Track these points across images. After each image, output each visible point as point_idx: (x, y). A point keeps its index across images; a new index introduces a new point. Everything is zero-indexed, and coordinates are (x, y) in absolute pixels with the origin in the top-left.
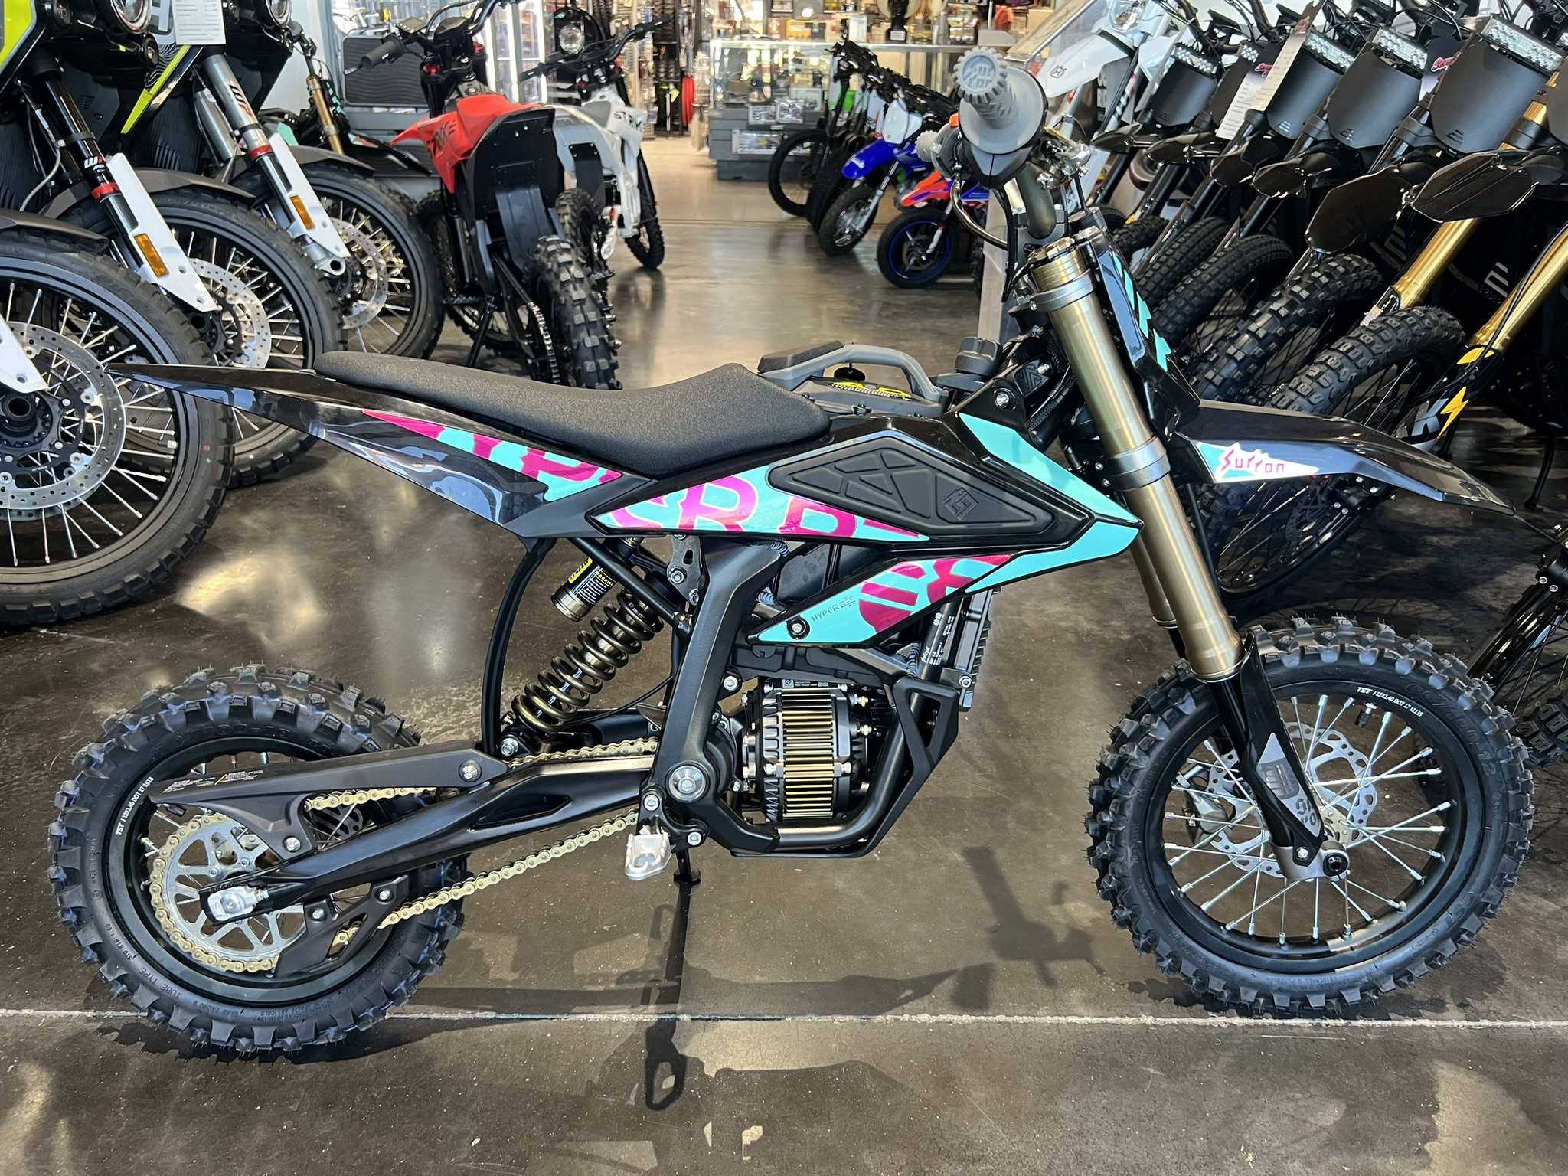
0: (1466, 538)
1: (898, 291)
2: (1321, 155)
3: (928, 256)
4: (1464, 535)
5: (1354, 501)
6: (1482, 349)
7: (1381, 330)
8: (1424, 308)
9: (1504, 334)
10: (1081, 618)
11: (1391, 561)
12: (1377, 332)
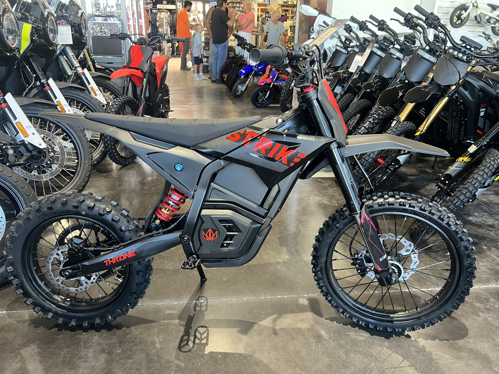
0: (418, 177)
1: (257, 109)
2: (377, 80)
3: (265, 99)
4: (417, 176)
5: (392, 169)
6: (420, 132)
7: (397, 128)
8: (406, 122)
9: (425, 128)
10: (325, 201)
11: (400, 183)
12: (396, 128)
